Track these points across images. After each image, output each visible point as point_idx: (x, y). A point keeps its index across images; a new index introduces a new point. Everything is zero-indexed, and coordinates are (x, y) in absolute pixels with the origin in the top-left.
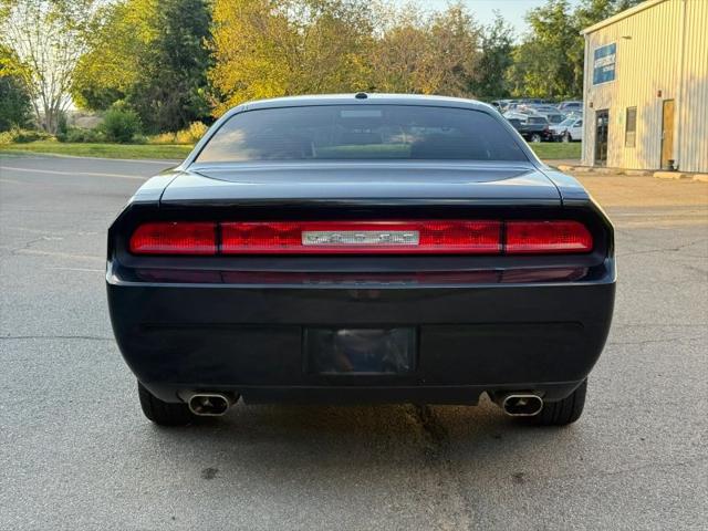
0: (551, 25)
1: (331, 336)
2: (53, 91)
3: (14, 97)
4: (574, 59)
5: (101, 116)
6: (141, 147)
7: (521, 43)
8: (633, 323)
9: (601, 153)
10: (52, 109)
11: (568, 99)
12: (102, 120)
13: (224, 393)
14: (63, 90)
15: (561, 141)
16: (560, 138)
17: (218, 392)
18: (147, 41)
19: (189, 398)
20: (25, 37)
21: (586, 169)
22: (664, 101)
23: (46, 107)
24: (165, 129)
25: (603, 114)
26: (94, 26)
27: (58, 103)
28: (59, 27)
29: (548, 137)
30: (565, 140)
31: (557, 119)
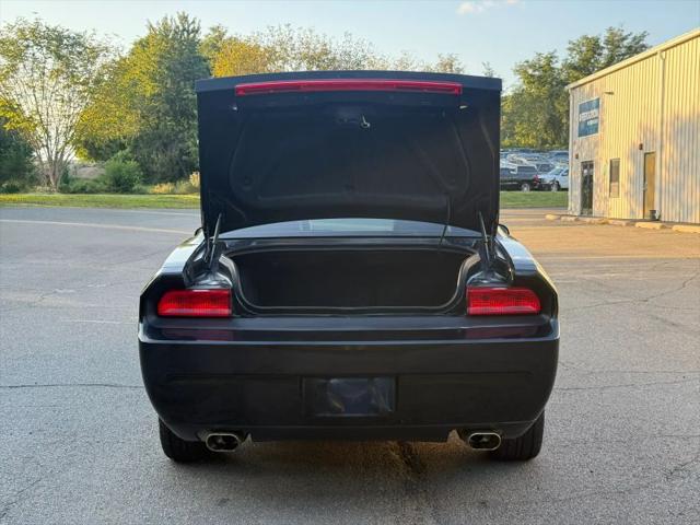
0: (539, 77)
1: (325, 384)
2: (57, 143)
3: (17, 148)
4: (562, 110)
5: (103, 167)
6: (143, 197)
7: (511, 94)
8: (597, 370)
9: (587, 202)
10: (55, 161)
11: (557, 148)
12: (103, 171)
13: (235, 432)
14: (66, 143)
15: (550, 190)
16: (548, 187)
17: (231, 432)
18: (148, 95)
19: (205, 437)
20: (30, 92)
21: (573, 219)
22: (645, 154)
23: (50, 158)
24: (164, 179)
25: (588, 165)
26: (97, 82)
27: (62, 155)
28: (63, 81)
29: (536, 186)
30: (554, 188)
31: (546, 168)
